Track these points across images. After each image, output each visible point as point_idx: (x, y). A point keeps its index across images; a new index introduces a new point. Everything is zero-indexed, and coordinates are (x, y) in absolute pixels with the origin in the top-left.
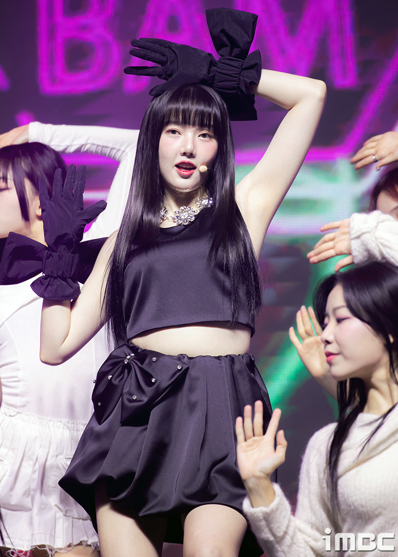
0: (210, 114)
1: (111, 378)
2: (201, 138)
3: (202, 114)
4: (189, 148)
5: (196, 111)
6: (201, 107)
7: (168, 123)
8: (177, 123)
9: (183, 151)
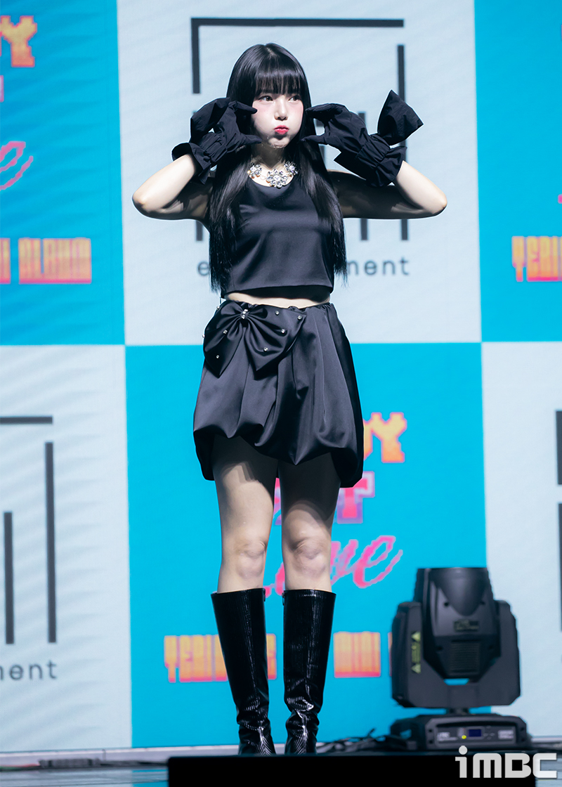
0: (297, 78)
1: (227, 333)
2: (292, 100)
3: (289, 79)
4: (283, 112)
5: (285, 77)
6: (288, 72)
7: (260, 91)
8: (267, 91)
9: (278, 116)
